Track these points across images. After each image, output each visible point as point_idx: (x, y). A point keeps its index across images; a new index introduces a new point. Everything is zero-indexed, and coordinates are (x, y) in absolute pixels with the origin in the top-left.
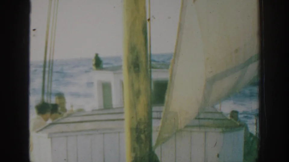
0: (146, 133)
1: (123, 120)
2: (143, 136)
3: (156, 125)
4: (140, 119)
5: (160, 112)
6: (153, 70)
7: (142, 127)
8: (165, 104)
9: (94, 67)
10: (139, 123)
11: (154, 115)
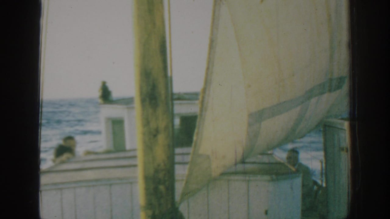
0: (167, 183)
1: (135, 166)
2: (162, 188)
3: (180, 172)
4: (159, 165)
5: (188, 154)
6: (175, 102)
7: (161, 175)
8: (193, 144)
9: (100, 101)
10: (157, 171)
11: (178, 159)
